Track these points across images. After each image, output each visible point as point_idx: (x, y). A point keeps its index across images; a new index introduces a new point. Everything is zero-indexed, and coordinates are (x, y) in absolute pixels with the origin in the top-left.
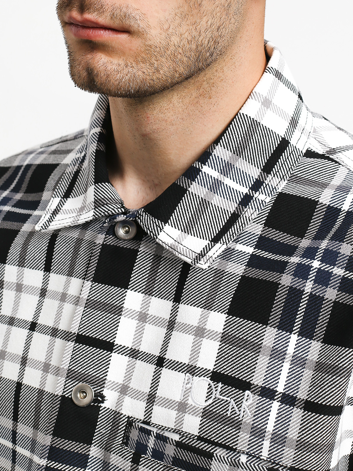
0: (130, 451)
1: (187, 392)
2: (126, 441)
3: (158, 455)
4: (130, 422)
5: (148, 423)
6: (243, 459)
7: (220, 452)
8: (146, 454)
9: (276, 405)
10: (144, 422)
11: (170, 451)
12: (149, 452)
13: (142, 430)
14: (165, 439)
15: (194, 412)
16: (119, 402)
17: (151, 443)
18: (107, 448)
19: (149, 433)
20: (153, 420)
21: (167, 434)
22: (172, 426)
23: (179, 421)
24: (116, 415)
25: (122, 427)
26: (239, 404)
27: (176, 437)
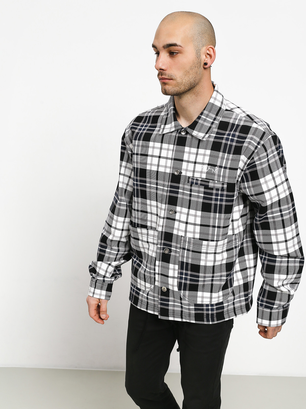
0: (190, 184)
1: (202, 169)
2: (188, 182)
3: (196, 184)
4: (189, 178)
5: (194, 177)
6: (216, 182)
7: (211, 181)
8: (193, 184)
9: (223, 169)
10: (192, 177)
11: (199, 182)
12: (194, 183)
13: (192, 179)
14: (198, 180)
15: (204, 173)
16: (186, 173)
17: (195, 181)
18: (184, 184)
19: (194, 179)
20: (195, 176)
21: (198, 179)
22: (199, 177)
23: (201, 175)
24: (186, 176)
25: (187, 179)
26: (214, 170)
27: (201, 179)
